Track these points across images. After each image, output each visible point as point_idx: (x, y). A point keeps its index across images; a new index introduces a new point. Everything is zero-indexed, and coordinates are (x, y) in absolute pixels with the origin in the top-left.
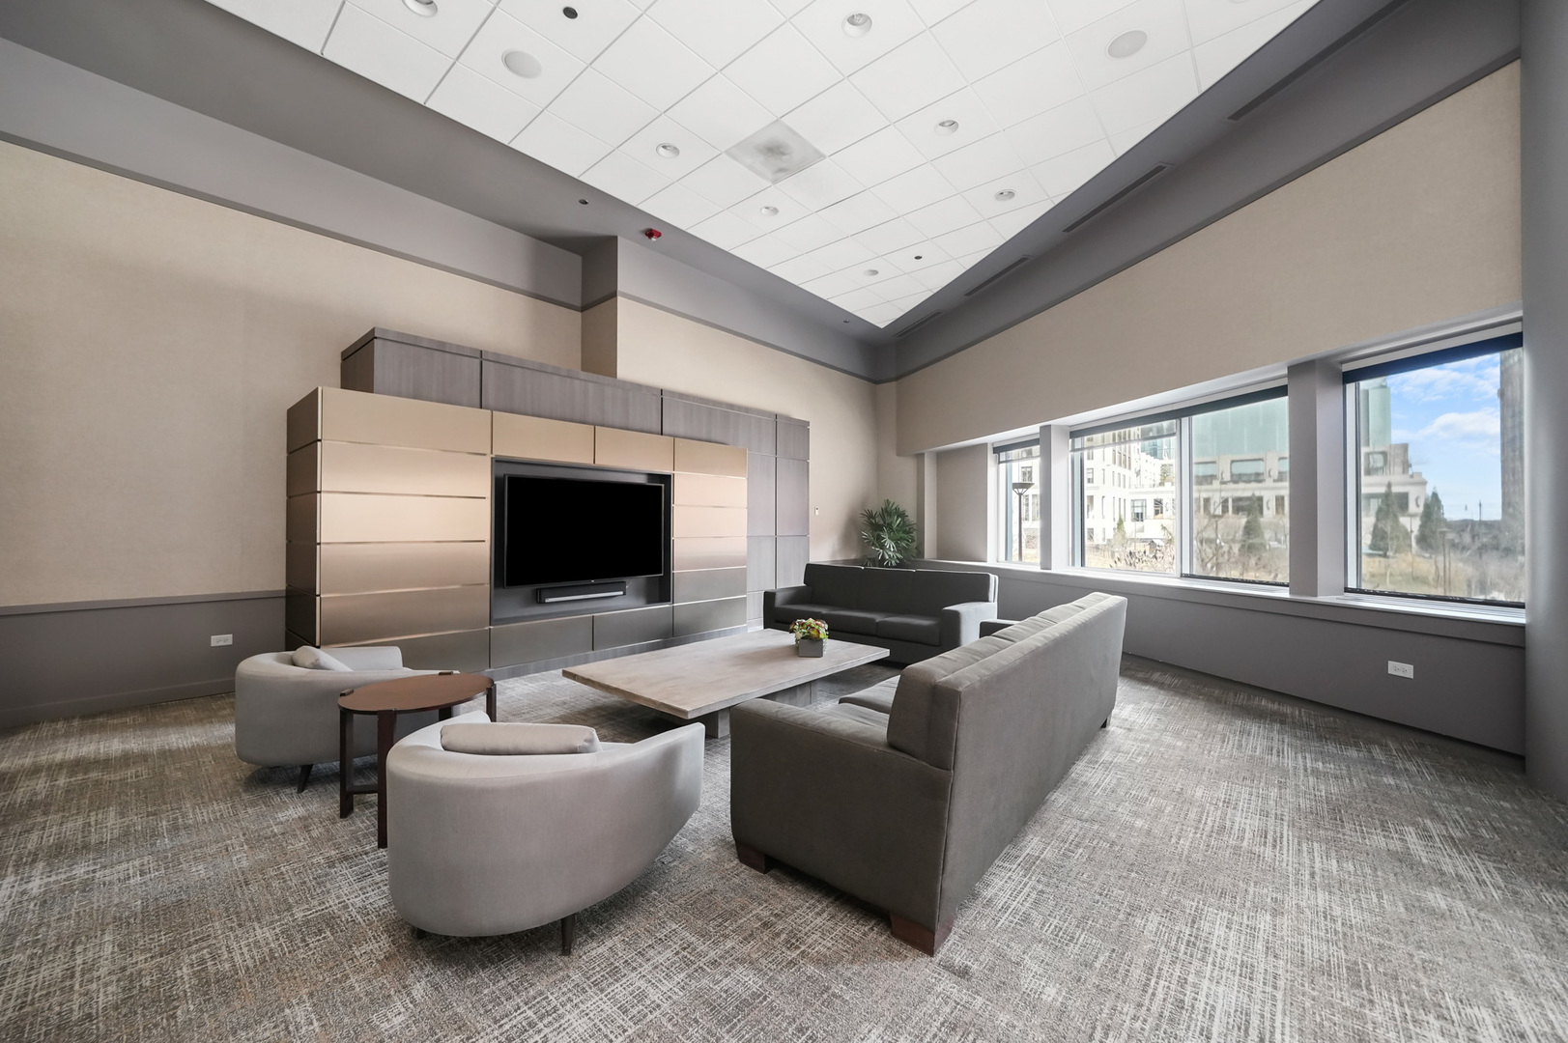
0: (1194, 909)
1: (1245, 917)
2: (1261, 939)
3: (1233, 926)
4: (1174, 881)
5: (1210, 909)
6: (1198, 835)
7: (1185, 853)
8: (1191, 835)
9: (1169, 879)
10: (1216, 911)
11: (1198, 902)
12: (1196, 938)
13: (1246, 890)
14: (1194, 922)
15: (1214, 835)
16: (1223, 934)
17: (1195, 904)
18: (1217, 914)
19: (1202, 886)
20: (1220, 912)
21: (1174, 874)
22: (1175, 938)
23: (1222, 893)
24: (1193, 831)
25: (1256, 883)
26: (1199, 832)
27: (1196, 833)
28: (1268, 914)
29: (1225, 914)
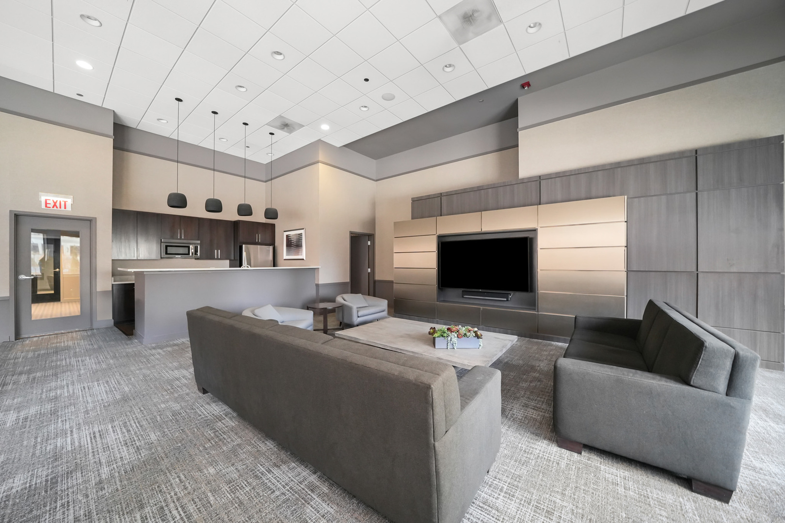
0: (142, 453)
1: (116, 468)
2: (104, 464)
3: (119, 460)
4: (160, 456)
5: (134, 458)
6: (173, 494)
7: (168, 474)
8: (177, 490)
9: (163, 455)
10: (131, 459)
11: (141, 457)
12: (132, 445)
13: (121, 481)
14: (138, 448)
15: (164, 504)
16: (123, 453)
17: (142, 455)
18: (130, 458)
19: (145, 465)
20: (129, 461)
21: (163, 459)
22: (141, 438)
23: (133, 469)
24: (179, 495)
25: (117, 490)
26: (175, 498)
27: (176, 494)
28: (104, 478)
29: (126, 462)
